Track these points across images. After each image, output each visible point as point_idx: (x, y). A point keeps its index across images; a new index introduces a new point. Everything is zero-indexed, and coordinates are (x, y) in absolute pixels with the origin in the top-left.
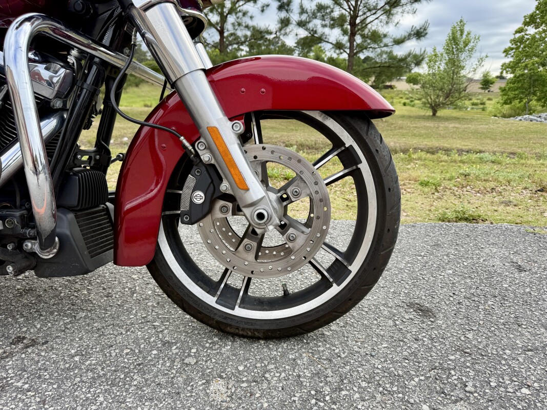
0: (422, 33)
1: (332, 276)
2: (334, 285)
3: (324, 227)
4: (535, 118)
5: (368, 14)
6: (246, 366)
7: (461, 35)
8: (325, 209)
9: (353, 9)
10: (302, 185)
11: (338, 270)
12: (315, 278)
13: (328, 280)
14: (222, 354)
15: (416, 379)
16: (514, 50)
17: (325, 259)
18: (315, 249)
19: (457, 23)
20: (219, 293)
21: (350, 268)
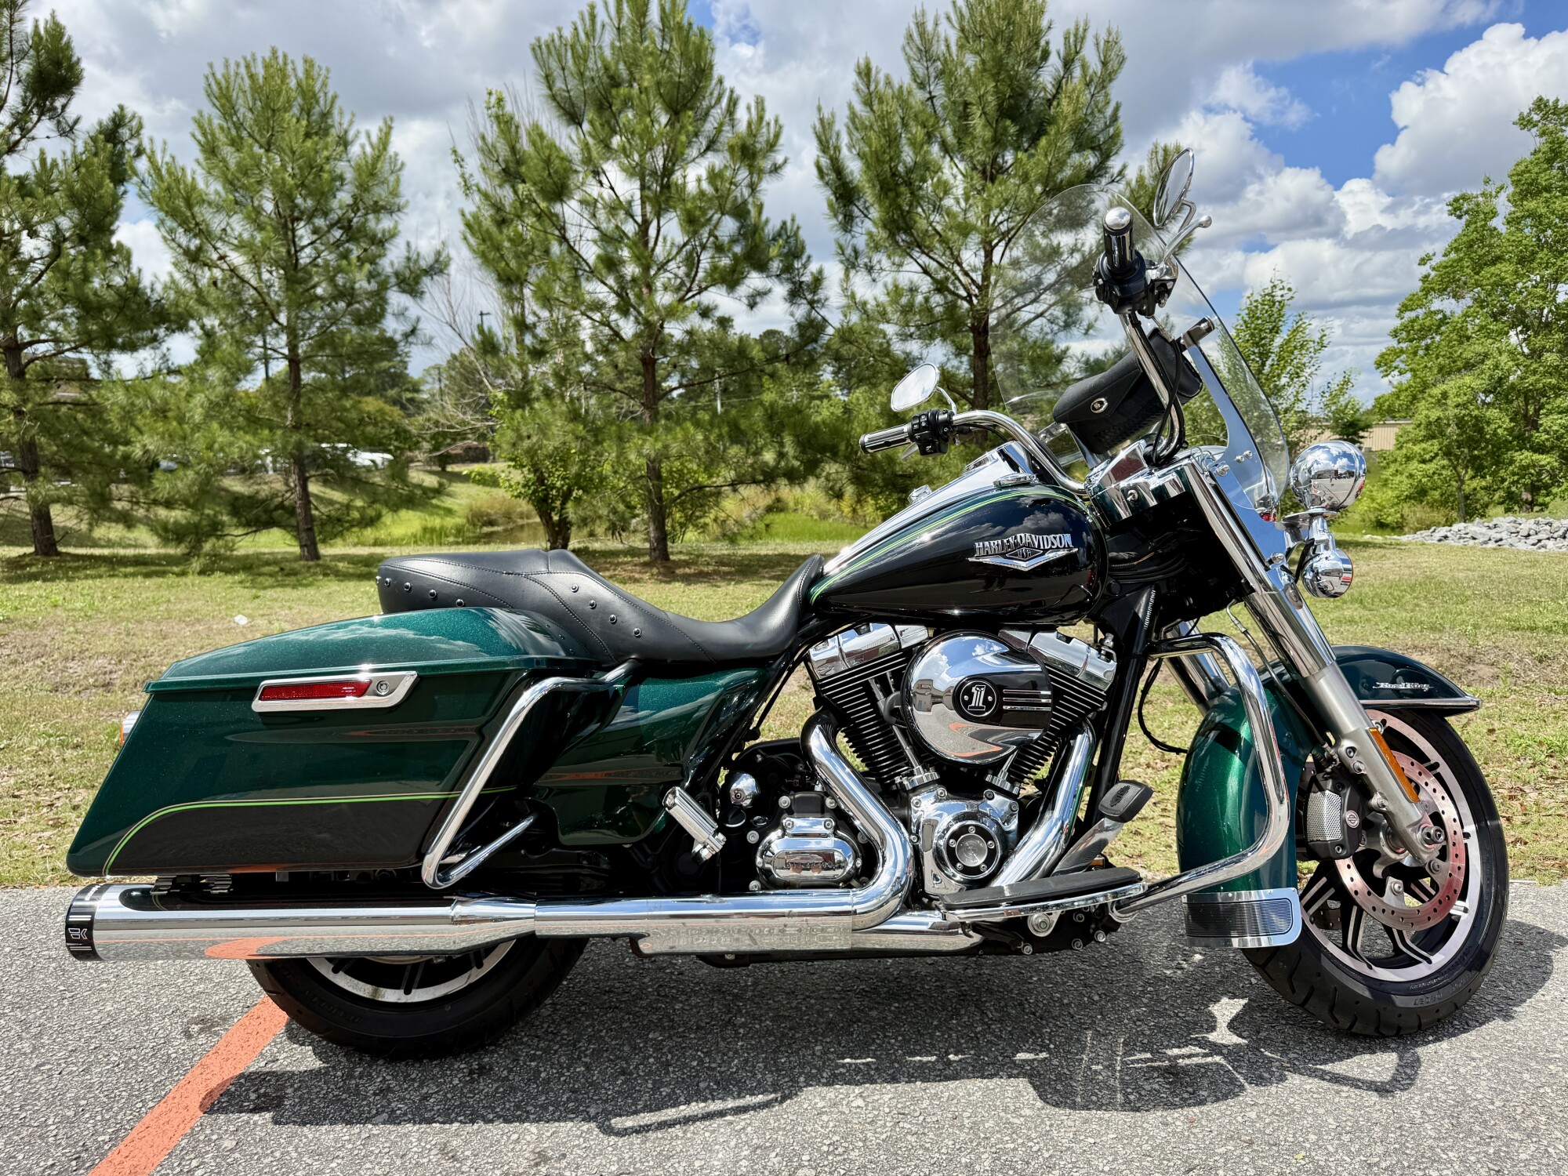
5: (1019, 302)
9: (976, 292)
16: (1406, 357)
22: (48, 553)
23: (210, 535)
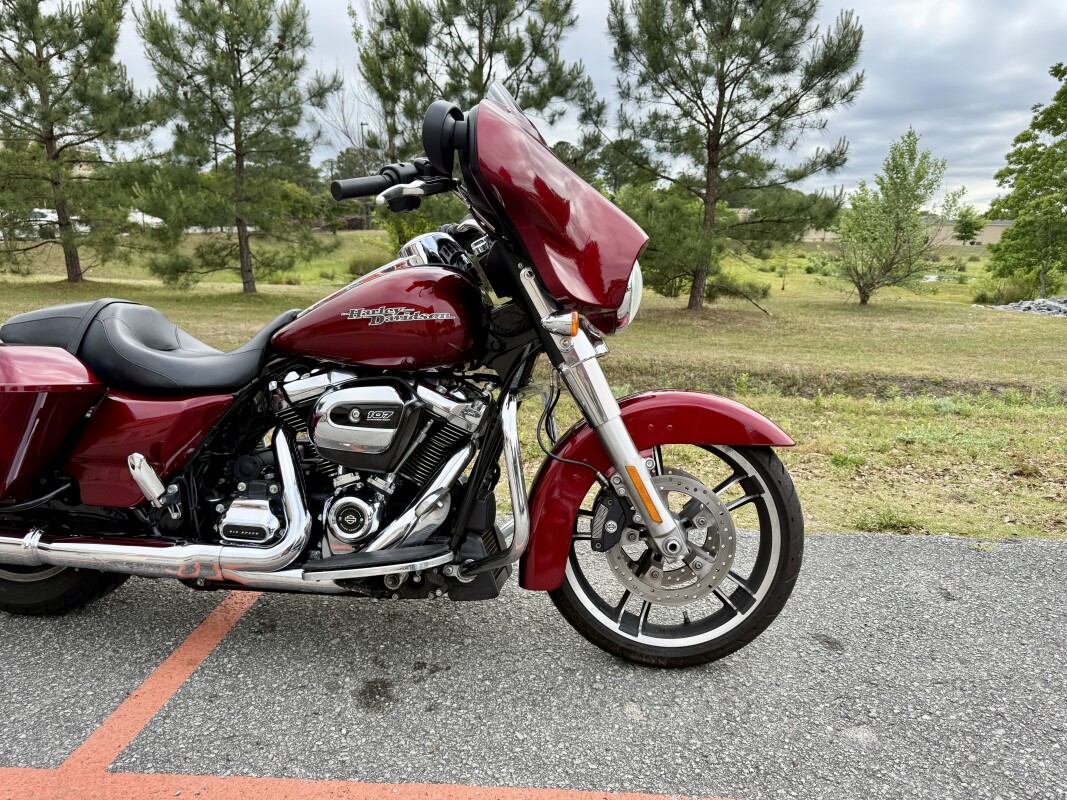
0: (836, 159)
1: (735, 605)
2: (739, 613)
3: (730, 556)
4: (1057, 304)
5: (741, 128)
6: (654, 692)
7: (912, 159)
8: (730, 538)
9: (712, 120)
10: (708, 514)
11: (742, 598)
12: (718, 606)
13: (731, 608)
14: (627, 681)
15: (822, 706)
16: (1015, 175)
17: (728, 587)
18: (719, 579)
19: (903, 138)
20: (620, 619)
21: (754, 596)
22: (76, 281)
23: (183, 272)
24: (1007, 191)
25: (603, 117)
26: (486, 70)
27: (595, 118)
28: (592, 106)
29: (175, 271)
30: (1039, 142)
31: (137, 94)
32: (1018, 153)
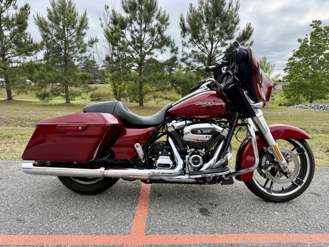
1: (297, 184)
4: (304, 106)
10: (292, 158)
12: (290, 184)
16: (289, 69)
19: (262, 58)
20: (266, 189)
21: (303, 181)
22: (10, 100)
23: (47, 97)
24: (287, 74)
25: (177, 51)
26: (143, 37)
27: (175, 51)
28: (174, 48)
29: (43, 96)
30: (295, 60)
31: (34, 42)
32: (290, 63)
